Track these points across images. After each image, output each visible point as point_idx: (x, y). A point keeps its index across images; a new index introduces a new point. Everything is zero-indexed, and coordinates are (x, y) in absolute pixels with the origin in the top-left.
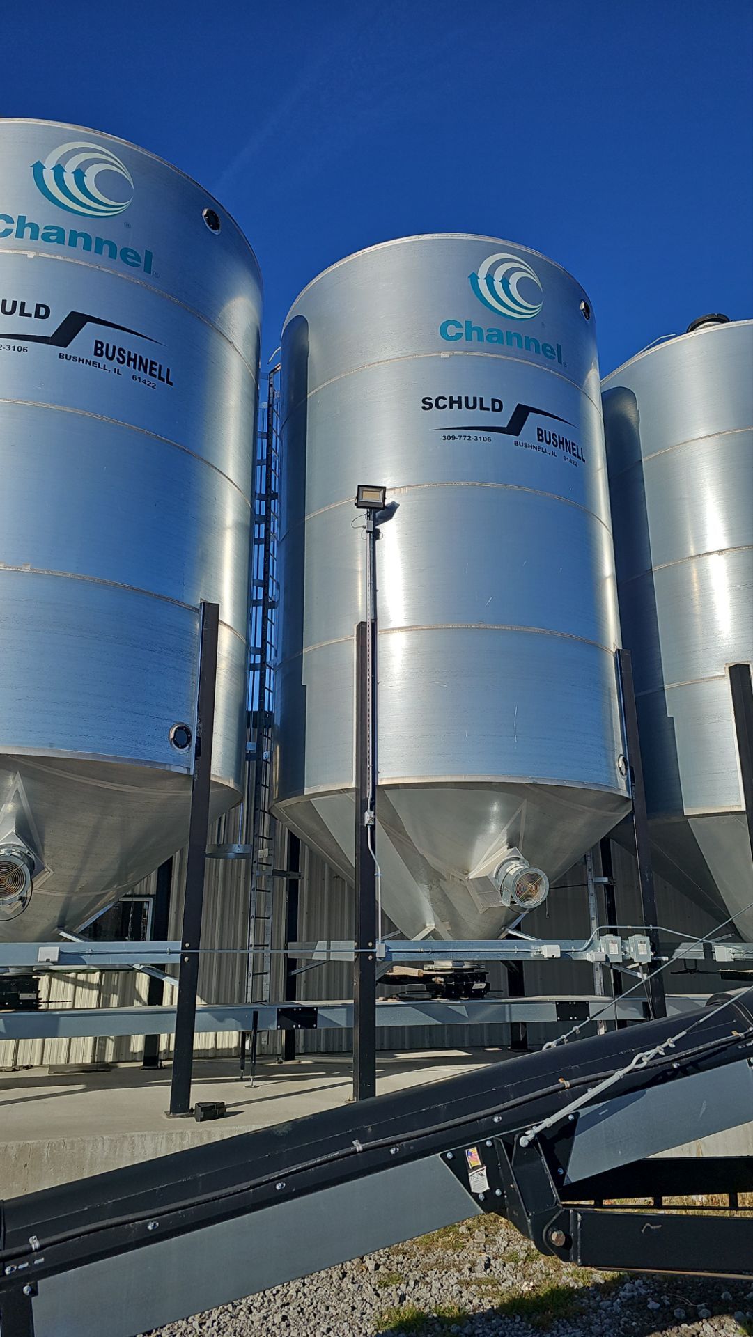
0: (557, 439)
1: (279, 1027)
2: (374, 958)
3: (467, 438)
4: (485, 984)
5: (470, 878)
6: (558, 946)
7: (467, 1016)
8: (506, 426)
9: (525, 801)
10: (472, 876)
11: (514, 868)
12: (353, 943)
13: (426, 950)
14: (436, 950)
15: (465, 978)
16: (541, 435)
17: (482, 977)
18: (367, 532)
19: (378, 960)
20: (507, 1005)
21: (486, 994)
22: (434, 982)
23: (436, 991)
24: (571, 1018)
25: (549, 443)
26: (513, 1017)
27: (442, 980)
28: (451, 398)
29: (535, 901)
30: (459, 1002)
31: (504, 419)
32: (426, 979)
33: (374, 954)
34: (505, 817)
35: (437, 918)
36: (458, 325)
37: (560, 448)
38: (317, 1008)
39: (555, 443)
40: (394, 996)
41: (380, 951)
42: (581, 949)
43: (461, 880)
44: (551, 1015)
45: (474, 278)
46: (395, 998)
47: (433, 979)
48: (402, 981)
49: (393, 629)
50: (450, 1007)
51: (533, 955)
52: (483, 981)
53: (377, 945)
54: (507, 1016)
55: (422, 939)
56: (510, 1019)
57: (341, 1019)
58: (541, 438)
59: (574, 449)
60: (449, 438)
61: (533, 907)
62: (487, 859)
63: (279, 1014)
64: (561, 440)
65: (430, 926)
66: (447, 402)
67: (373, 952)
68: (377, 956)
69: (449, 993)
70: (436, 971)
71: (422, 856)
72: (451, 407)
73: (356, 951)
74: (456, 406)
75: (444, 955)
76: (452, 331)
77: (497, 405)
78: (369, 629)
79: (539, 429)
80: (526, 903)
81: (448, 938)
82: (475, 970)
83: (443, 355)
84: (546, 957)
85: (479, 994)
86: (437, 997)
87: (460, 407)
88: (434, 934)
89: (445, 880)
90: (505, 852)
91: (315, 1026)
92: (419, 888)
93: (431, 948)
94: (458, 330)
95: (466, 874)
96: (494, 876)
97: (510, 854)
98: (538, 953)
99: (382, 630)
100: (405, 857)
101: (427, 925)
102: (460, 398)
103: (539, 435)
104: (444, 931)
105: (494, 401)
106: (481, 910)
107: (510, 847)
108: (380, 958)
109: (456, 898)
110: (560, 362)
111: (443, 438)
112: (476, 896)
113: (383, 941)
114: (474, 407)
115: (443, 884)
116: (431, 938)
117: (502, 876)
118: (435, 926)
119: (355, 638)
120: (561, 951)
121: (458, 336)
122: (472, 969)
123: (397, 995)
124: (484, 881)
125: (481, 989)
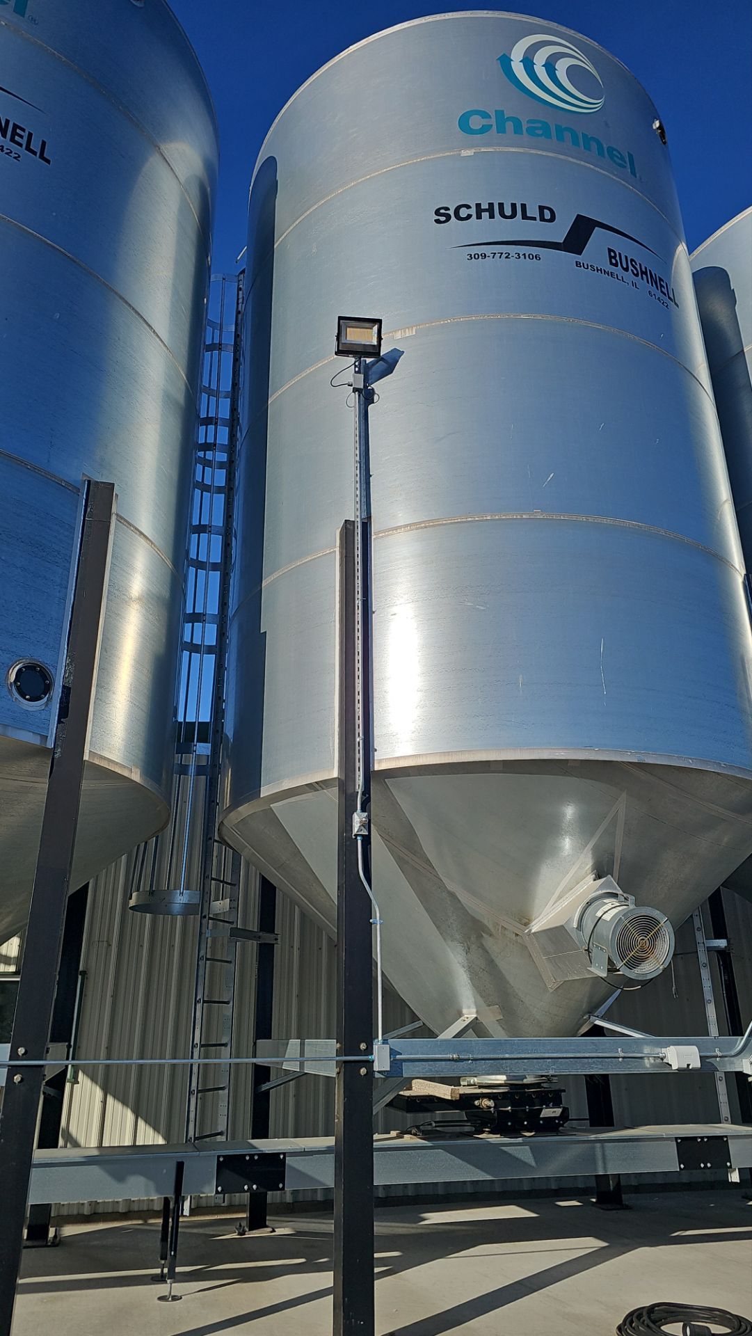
0: (638, 267)
1: (219, 1189)
2: (371, 1072)
3: (504, 256)
4: (560, 1110)
5: (533, 931)
6: (694, 1049)
7: (533, 1164)
8: (562, 242)
9: (624, 795)
10: (536, 927)
11: (610, 911)
12: (333, 1045)
13: (462, 1057)
14: (480, 1057)
15: (528, 1100)
16: (615, 257)
17: (554, 1098)
18: (355, 390)
19: (377, 1075)
20: (598, 1145)
21: (562, 1125)
22: (478, 1107)
23: (483, 1121)
24: (702, 1165)
25: (626, 269)
26: (610, 1165)
27: (491, 1103)
28: (478, 206)
29: (650, 968)
30: (520, 1140)
31: (558, 232)
32: (465, 1102)
33: (369, 1064)
34: (587, 825)
35: (479, 997)
36: (485, 115)
37: (642, 279)
38: (284, 1154)
39: (635, 272)
40: (413, 1131)
41: (381, 1059)
42: (733, 1053)
43: (517, 935)
44: (669, 1163)
45: (505, 62)
46: (415, 1135)
47: (476, 1103)
48: (425, 1105)
49: (396, 528)
50: (503, 1148)
51: (648, 1065)
52: (557, 1103)
53: (375, 1047)
54: (600, 1163)
55: (454, 1037)
56: (605, 1168)
57: (325, 1175)
58: (614, 261)
59: (662, 286)
60: (476, 256)
61: (649, 977)
62: (560, 897)
63: (220, 1166)
64: (644, 270)
65: (469, 1014)
66: (473, 211)
67: (368, 1061)
68: (376, 1068)
69: (502, 1124)
70: (480, 1087)
71: (452, 895)
72: (479, 217)
73: (338, 1058)
74: (485, 215)
75: (495, 1065)
76: (476, 122)
77: (547, 214)
78: (359, 531)
79: (610, 251)
80: (636, 970)
81: (499, 1034)
82: (544, 1085)
83: (465, 153)
84: (675, 1067)
85: (551, 1126)
86: (483, 1132)
87: (492, 216)
88: (475, 1027)
89: (491, 935)
90: (589, 885)
91: (281, 1186)
92: (449, 949)
93: (472, 1052)
94: (485, 122)
95: (526, 924)
96: (575, 925)
97: (601, 887)
98: (659, 1061)
99: (380, 532)
100: (424, 896)
101: (464, 1011)
102: (491, 205)
103: (611, 258)
104: (491, 1020)
105: (542, 209)
106: (551, 986)
107: (599, 877)
108: (379, 1072)
109: (511, 966)
110: (633, 173)
111: (468, 257)
112: (541, 961)
113: (385, 1041)
114: (514, 215)
115: (489, 942)
116: (471, 1037)
117: (589, 925)
118: (477, 1012)
119: (337, 550)
120: (701, 1057)
121: (484, 129)
122: (538, 1085)
123: (418, 1127)
124: (557, 935)
125: (555, 1118)
